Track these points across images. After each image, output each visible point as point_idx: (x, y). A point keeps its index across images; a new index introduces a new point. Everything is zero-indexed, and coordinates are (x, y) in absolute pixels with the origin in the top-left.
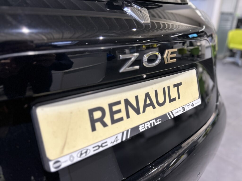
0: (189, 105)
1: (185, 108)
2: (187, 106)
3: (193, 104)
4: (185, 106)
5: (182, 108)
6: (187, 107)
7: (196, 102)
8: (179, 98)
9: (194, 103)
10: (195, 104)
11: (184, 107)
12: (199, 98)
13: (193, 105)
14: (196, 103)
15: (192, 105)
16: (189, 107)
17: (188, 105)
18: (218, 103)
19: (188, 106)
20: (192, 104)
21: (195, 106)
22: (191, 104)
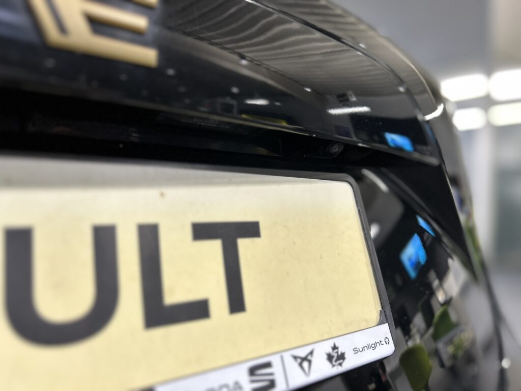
0: (311, 353)
1: (277, 371)
2: (295, 358)
3: (340, 351)
4: (275, 360)
5: (253, 371)
6: (292, 366)
7: (361, 339)
8: (237, 303)
9: (344, 346)
10: (356, 351)
11: (268, 365)
12: (380, 323)
13: (342, 357)
14: (360, 347)
15: (330, 358)
16: (305, 364)
17: (302, 353)
18: (506, 364)
19: (304, 359)
20: (335, 348)
21: (352, 362)
22: (325, 348)
